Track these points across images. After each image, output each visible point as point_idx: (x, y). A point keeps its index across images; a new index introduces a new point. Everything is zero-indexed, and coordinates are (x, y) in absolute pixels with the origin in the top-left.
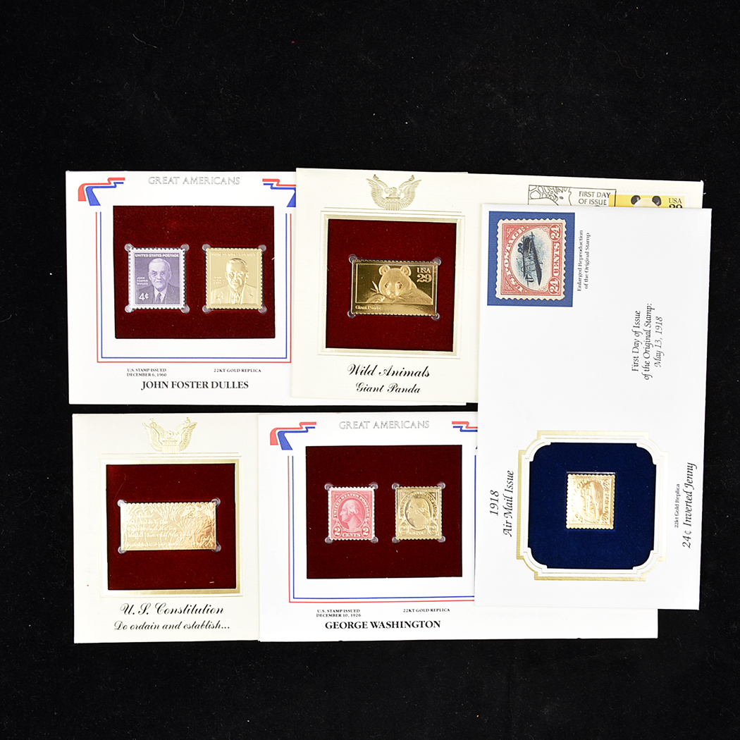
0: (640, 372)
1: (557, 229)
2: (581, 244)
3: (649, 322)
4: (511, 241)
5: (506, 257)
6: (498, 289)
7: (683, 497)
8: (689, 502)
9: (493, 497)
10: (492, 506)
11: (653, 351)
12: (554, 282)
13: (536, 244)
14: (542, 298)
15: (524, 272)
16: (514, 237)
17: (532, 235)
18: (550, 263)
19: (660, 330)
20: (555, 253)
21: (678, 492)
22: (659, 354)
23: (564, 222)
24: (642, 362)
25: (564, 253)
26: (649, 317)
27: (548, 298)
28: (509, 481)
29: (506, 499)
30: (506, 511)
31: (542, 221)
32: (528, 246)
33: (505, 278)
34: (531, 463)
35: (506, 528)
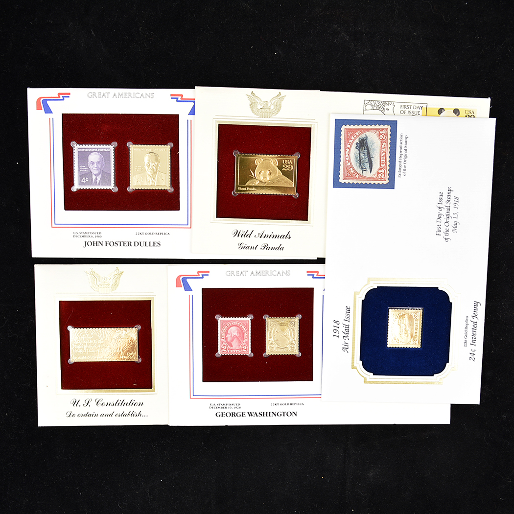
0: (442, 236)
1: (384, 132)
2: (401, 143)
3: (449, 200)
4: (351, 141)
5: (347, 152)
6: (341, 176)
7: (471, 325)
8: (475, 329)
9: (336, 325)
10: (335, 331)
11: (451, 221)
12: (381, 171)
13: (368, 143)
14: (372, 182)
15: (360, 163)
16: (353, 138)
17: (366, 137)
18: (379, 157)
19: (457, 206)
20: (382, 150)
21: (467, 322)
22: (456, 223)
23: (389, 127)
24: (443, 229)
25: (389, 150)
26: (449, 196)
27: (377, 182)
28: (347, 313)
29: (345, 326)
30: (345, 335)
31: (373, 126)
32: (363, 144)
33: (346, 168)
34: (363, 301)
35: (344, 347)
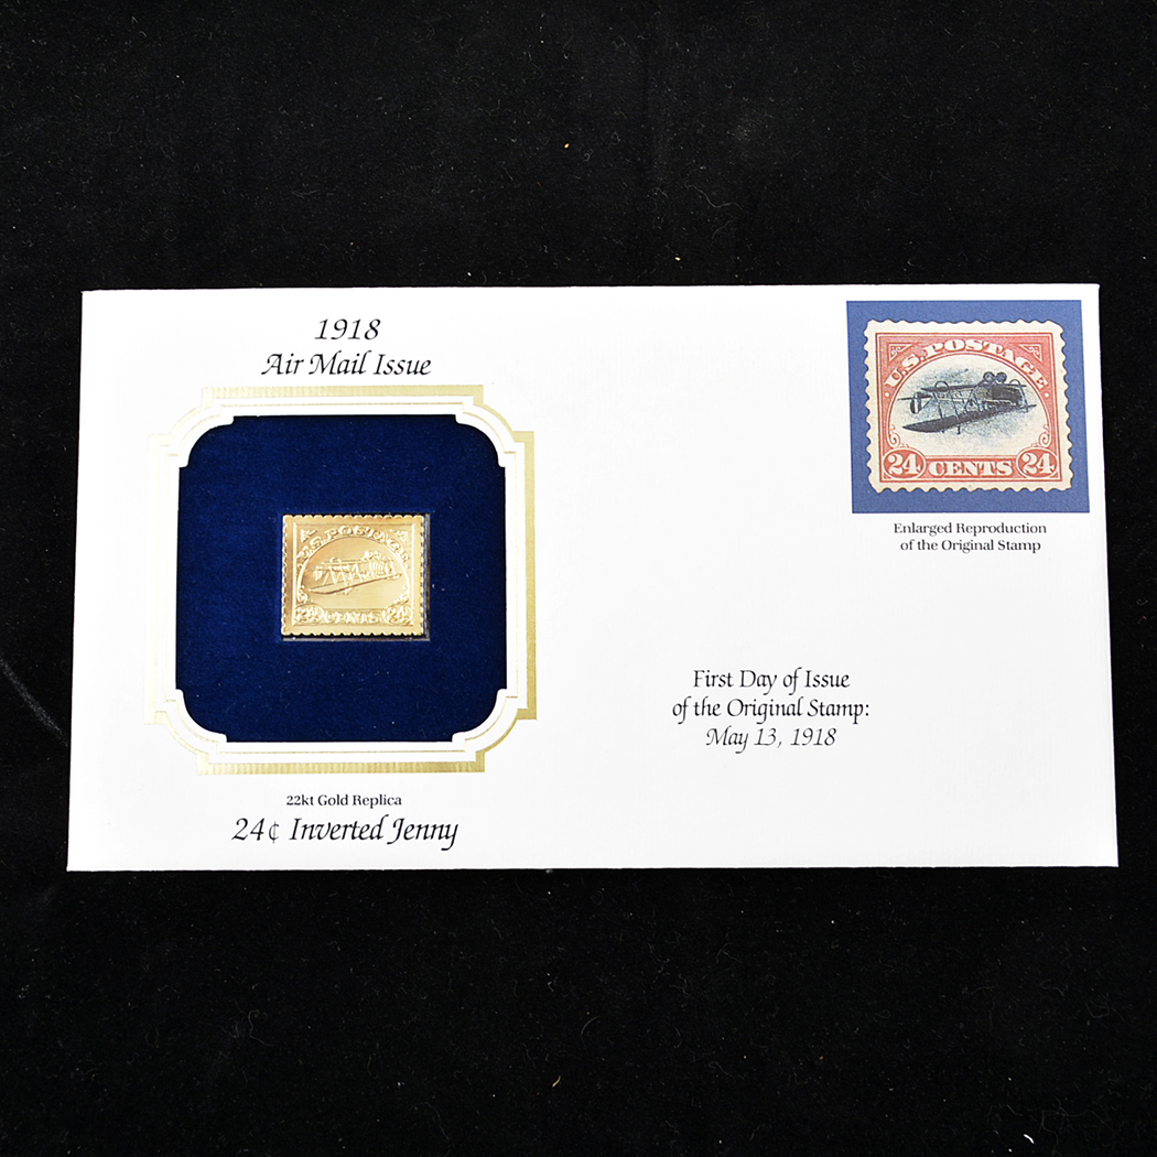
0: (689, 689)
1: (1047, 469)
2: (1013, 530)
3: (820, 709)
4: (1009, 355)
5: (970, 343)
6: (888, 326)
7: (366, 816)
8: (356, 831)
9: (364, 327)
10: (341, 325)
11: (746, 724)
12: (913, 463)
13: (1008, 416)
14: (873, 434)
15: (935, 390)
16: (1020, 361)
17: (1028, 407)
18: (960, 453)
19: (801, 739)
20: (987, 464)
21: (382, 800)
22: (740, 740)
23: (1064, 485)
24: (717, 695)
25: (987, 486)
26: (834, 710)
27: (873, 449)
28: (405, 366)
29: (360, 359)
30: (327, 359)
31: (1065, 430)
32: (1000, 397)
33: (917, 343)
34: (453, 417)
35: (284, 360)
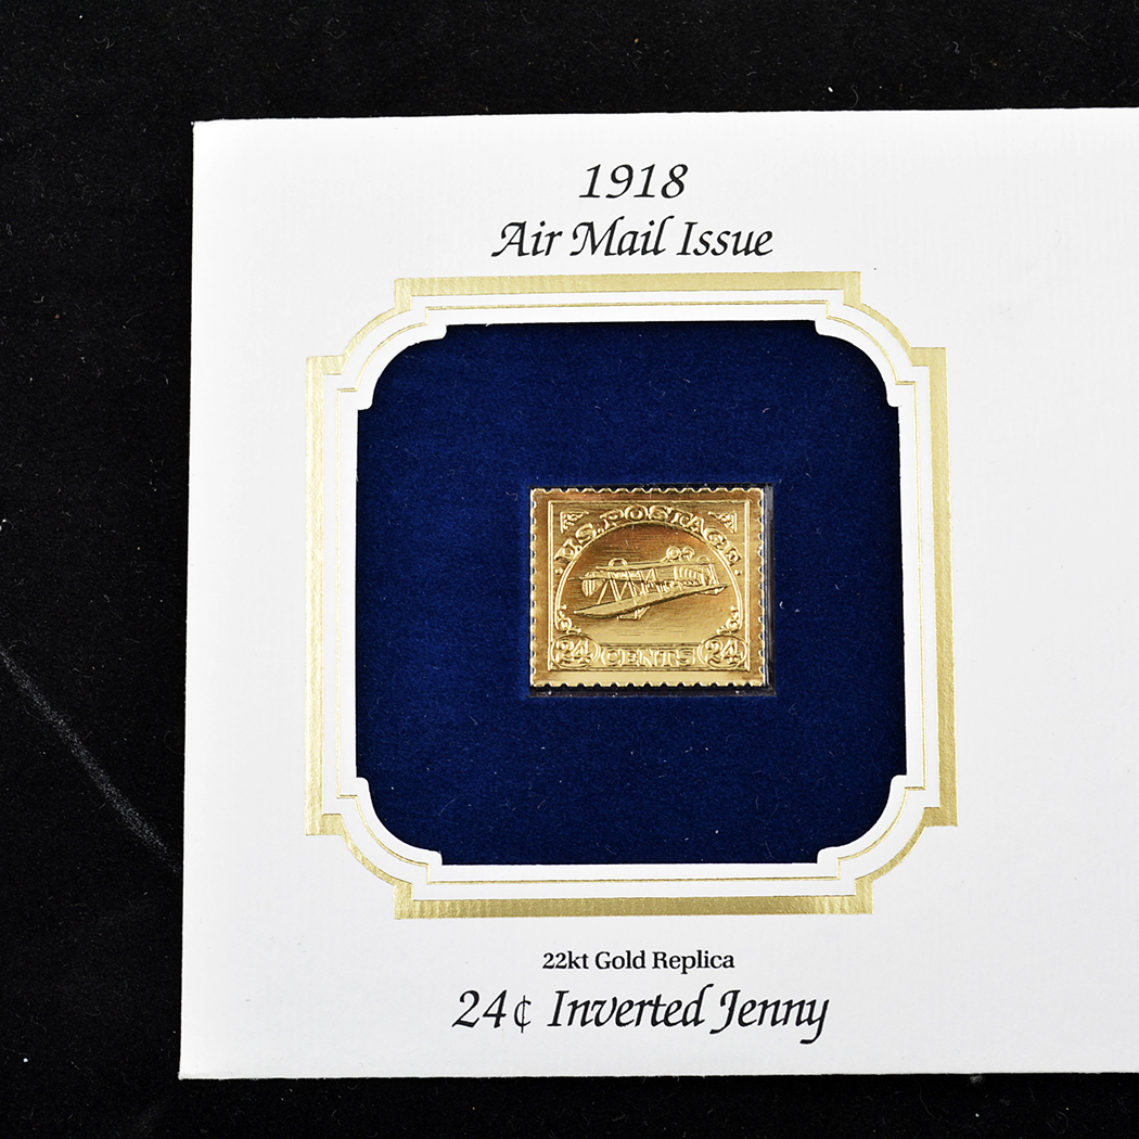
7: (676, 987)
8: (660, 1012)
9: (660, 178)
10: (622, 174)
21: (702, 960)
28: (730, 241)
29: (655, 230)
30: (601, 231)
34: (811, 324)
35: (530, 231)
